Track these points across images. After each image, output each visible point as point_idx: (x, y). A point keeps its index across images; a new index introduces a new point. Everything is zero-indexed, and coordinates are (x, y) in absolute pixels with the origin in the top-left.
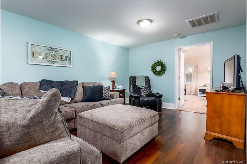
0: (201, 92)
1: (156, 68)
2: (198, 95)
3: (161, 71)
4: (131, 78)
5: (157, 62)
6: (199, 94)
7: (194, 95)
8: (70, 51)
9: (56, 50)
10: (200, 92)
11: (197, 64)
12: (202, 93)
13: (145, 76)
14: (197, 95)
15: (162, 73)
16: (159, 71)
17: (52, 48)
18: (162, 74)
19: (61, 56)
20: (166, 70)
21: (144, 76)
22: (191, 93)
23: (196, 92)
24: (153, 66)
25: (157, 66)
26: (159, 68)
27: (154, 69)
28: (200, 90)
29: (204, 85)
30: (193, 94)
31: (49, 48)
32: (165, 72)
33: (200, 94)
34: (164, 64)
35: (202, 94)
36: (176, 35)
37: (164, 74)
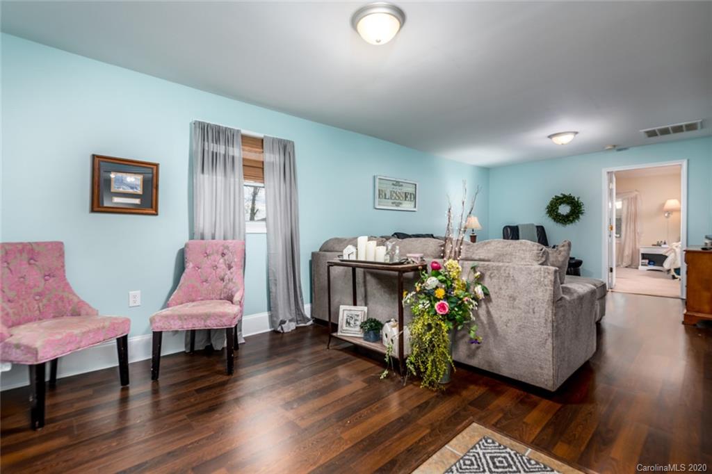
0: (647, 261)
1: (558, 208)
2: (641, 267)
3: (572, 215)
4: (509, 230)
5: (561, 196)
6: (642, 265)
7: (626, 267)
8: (416, 185)
9: (401, 183)
10: (643, 261)
11: (636, 195)
12: (649, 262)
13: (536, 224)
14: (637, 268)
15: (574, 219)
16: (565, 214)
17: (397, 182)
18: (571, 222)
19: (406, 193)
20: (582, 213)
21: (533, 225)
22: (620, 263)
23: (632, 260)
24: (551, 205)
25: (560, 205)
26: (564, 209)
27: (552, 210)
28: (644, 256)
29: (653, 245)
30: (625, 264)
31: (395, 183)
32: (581, 216)
33: (645, 265)
34: (578, 202)
35: (649, 264)
36: (609, 147)
37: (577, 221)
